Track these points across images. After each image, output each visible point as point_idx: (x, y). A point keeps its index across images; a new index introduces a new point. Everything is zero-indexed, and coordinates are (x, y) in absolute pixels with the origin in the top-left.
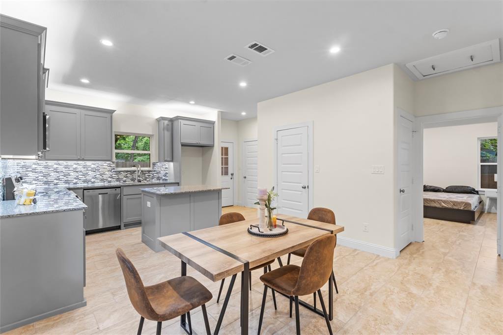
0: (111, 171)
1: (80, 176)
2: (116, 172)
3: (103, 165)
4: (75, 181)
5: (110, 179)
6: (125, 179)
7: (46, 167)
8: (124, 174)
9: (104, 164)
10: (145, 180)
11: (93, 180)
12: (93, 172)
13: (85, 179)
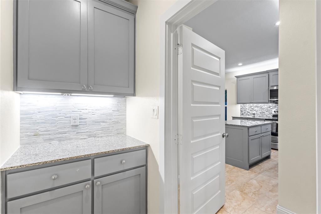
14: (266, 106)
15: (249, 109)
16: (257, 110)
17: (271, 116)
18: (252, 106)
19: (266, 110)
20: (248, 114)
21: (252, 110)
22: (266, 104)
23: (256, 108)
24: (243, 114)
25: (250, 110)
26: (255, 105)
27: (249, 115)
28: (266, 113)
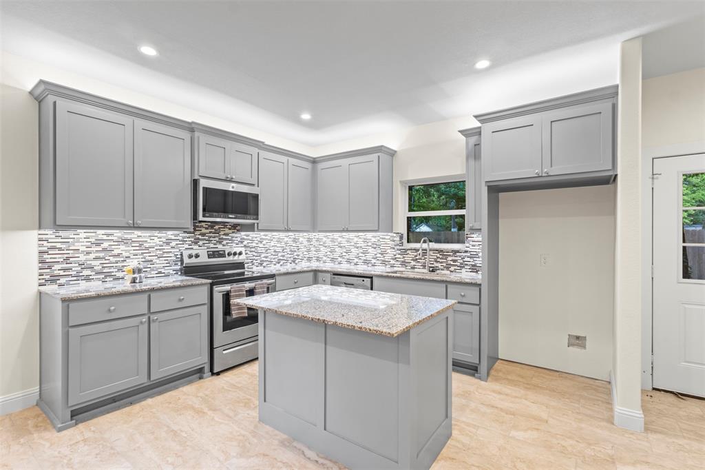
0: (394, 248)
1: (361, 255)
2: (400, 250)
3: (385, 239)
4: (356, 260)
5: (393, 262)
6: (413, 263)
7: (333, 240)
8: (412, 254)
9: (387, 237)
10: (448, 268)
11: (373, 261)
12: (373, 249)
13: (365, 258)
14: (156, 240)
15: (88, 253)
16: (125, 254)
17: (171, 272)
18: (105, 237)
19: (158, 252)
20: (86, 272)
21: (101, 255)
22: (156, 233)
23: (123, 247)
24: (54, 279)
25: (92, 256)
26: (118, 234)
27: (88, 279)
28: (158, 261)
